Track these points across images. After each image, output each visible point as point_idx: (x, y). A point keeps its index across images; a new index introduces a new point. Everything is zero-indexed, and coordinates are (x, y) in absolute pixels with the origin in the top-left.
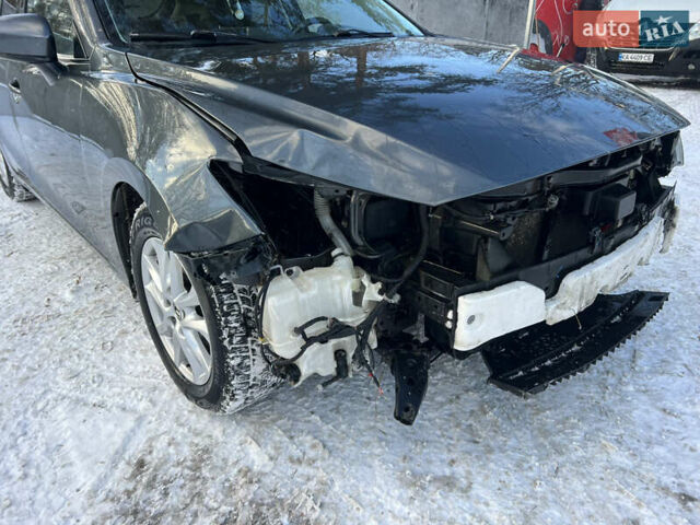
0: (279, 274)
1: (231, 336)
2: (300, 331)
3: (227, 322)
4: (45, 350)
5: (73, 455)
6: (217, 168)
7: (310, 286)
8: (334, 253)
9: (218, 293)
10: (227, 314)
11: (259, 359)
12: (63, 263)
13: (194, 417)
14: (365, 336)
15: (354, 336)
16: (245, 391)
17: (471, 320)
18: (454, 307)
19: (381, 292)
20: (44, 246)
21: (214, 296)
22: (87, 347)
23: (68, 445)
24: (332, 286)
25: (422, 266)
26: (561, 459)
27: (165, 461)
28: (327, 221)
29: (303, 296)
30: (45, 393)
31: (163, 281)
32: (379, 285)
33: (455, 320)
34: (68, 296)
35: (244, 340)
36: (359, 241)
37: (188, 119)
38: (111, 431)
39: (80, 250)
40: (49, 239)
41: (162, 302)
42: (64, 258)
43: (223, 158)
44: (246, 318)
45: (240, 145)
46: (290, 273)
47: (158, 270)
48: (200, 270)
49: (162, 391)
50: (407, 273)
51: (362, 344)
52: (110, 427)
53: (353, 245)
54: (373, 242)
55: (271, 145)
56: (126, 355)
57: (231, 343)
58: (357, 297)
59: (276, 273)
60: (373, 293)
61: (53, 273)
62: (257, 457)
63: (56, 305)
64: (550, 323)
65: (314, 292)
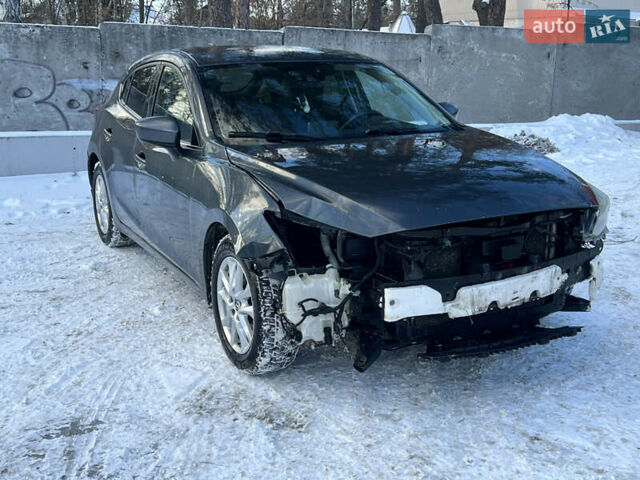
0: (294, 275)
1: (265, 311)
2: (301, 304)
3: (264, 302)
4: (143, 338)
5: (165, 385)
6: (268, 215)
7: (310, 282)
8: (328, 266)
9: (261, 285)
10: (265, 298)
11: (280, 330)
12: (152, 292)
13: (238, 377)
14: (340, 315)
15: (333, 314)
16: (271, 351)
17: (392, 303)
18: (383, 294)
19: (350, 289)
20: (136, 280)
21: (259, 287)
22: (171, 340)
23: (163, 380)
24: (323, 284)
25: (374, 275)
26: (466, 417)
27: (219, 391)
28: (327, 249)
29: (304, 286)
30: (145, 359)
31: (231, 285)
32: (350, 285)
33: (383, 302)
34: (156, 311)
35: (272, 315)
36: (342, 260)
37: (256, 188)
38: (187, 378)
39: (163, 284)
40: (139, 276)
41: (227, 300)
42: (151, 288)
43: (272, 209)
44: (275, 301)
45: (280, 204)
46: (301, 276)
47: (228, 280)
48: (252, 267)
49: (219, 364)
50: (365, 278)
51: (338, 320)
52: (187, 376)
53: (339, 263)
54: (349, 260)
55: (296, 205)
56: (197, 346)
57: (265, 315)
58: (337, 292)
59: (292, 274)
60: (345, 289)
61: (144, 298)
62: (273, 395)
63: (148, 316)
64: (451, 317)
65: (312, 285)
